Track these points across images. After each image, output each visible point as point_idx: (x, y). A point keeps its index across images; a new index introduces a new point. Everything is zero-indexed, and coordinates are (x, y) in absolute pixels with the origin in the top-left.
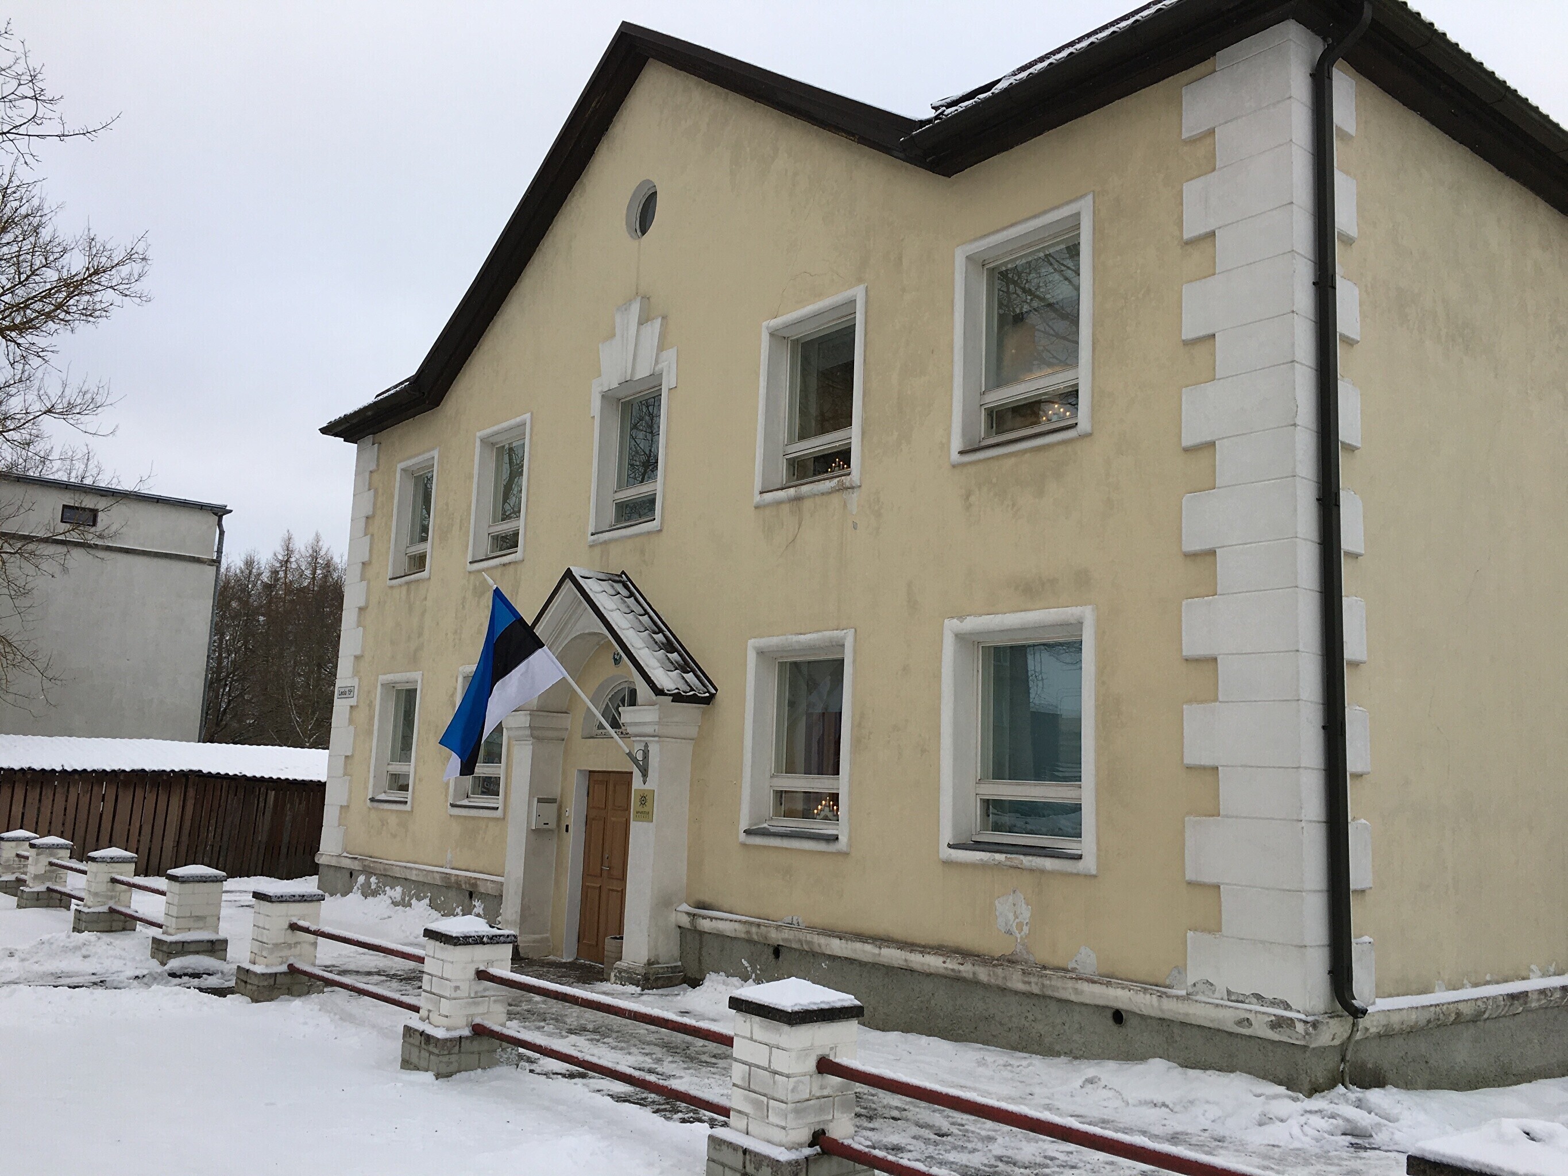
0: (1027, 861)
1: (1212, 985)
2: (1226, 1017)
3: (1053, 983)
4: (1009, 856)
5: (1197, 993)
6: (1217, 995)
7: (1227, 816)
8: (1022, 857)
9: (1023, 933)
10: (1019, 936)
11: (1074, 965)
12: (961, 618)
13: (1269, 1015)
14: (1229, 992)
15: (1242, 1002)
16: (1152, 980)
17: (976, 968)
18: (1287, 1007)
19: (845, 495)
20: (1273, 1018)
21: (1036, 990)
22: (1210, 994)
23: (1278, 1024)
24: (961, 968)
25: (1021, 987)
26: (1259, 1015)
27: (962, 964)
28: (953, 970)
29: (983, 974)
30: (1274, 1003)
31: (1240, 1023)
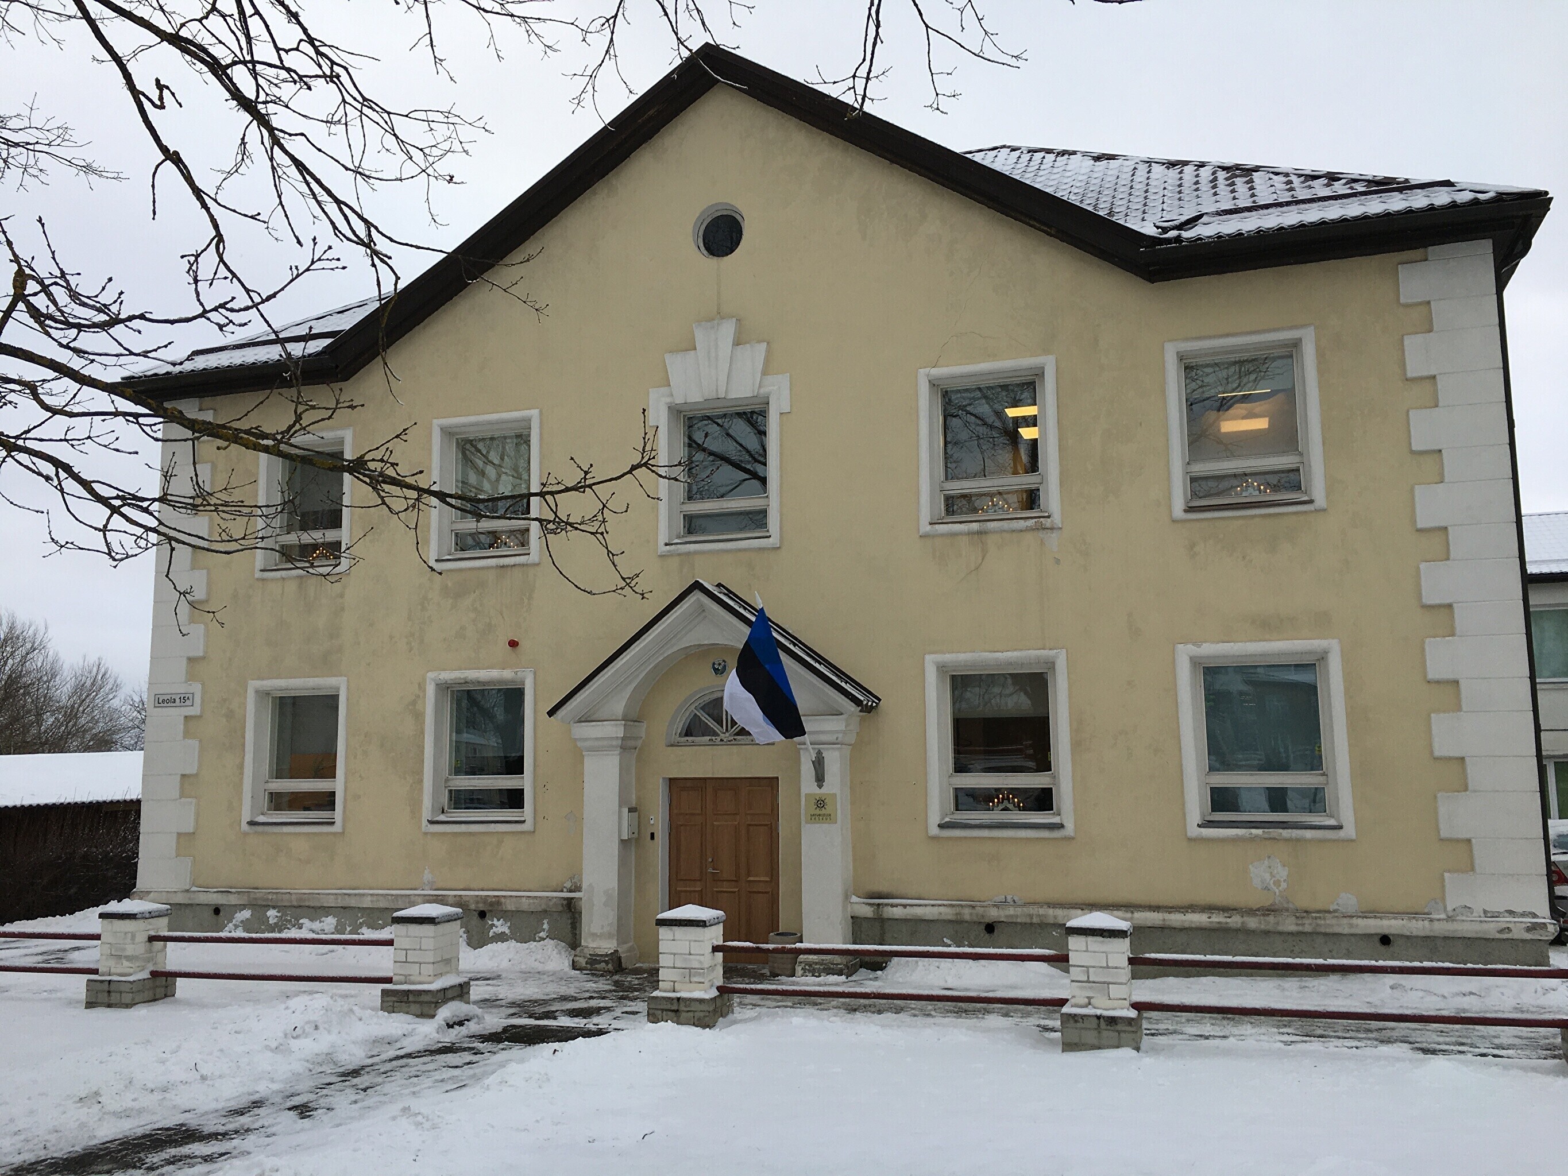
0: (1286, 833)
1: (1469, 908)
2: (1490, 929)
3: (1328, 922)
4: (1266, 830)
5: (1458, 915)
6: (1475, 914)
7: (1475, 791)
8: (1281, 831)
9: (1280, 888)
10: (1277, 891)
11: (1336, 907)
12: (1197, 643)
13: (1525, 923)
14: (1485, 912)
15: (1497, 917)
16: (1413, 911)
17: (1245, 918)
18: (1535, 916)
19: (1041, 534)
20: (1529, 925)
21: (1308, 928)
22: (1469, 914)
23: (1532, 928)
24: (1229, 920)
25: (1293, 928)
26: (1518, 924)
27: (1230, 917)
28: (1219, 923)
29: (1252, 923)
30: (1523, 915)
31: (1501, 931)
